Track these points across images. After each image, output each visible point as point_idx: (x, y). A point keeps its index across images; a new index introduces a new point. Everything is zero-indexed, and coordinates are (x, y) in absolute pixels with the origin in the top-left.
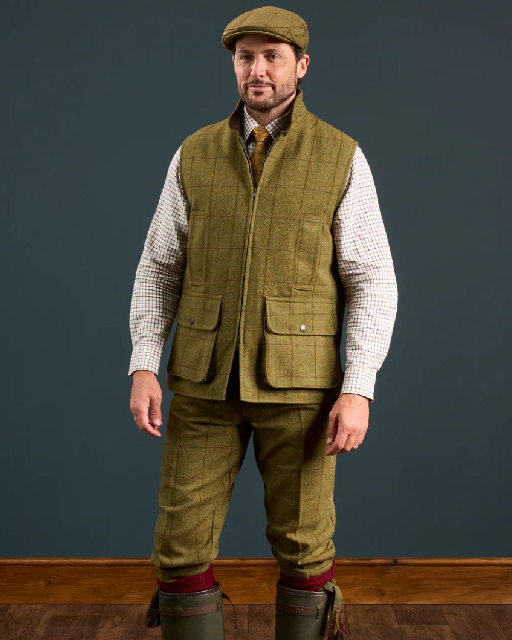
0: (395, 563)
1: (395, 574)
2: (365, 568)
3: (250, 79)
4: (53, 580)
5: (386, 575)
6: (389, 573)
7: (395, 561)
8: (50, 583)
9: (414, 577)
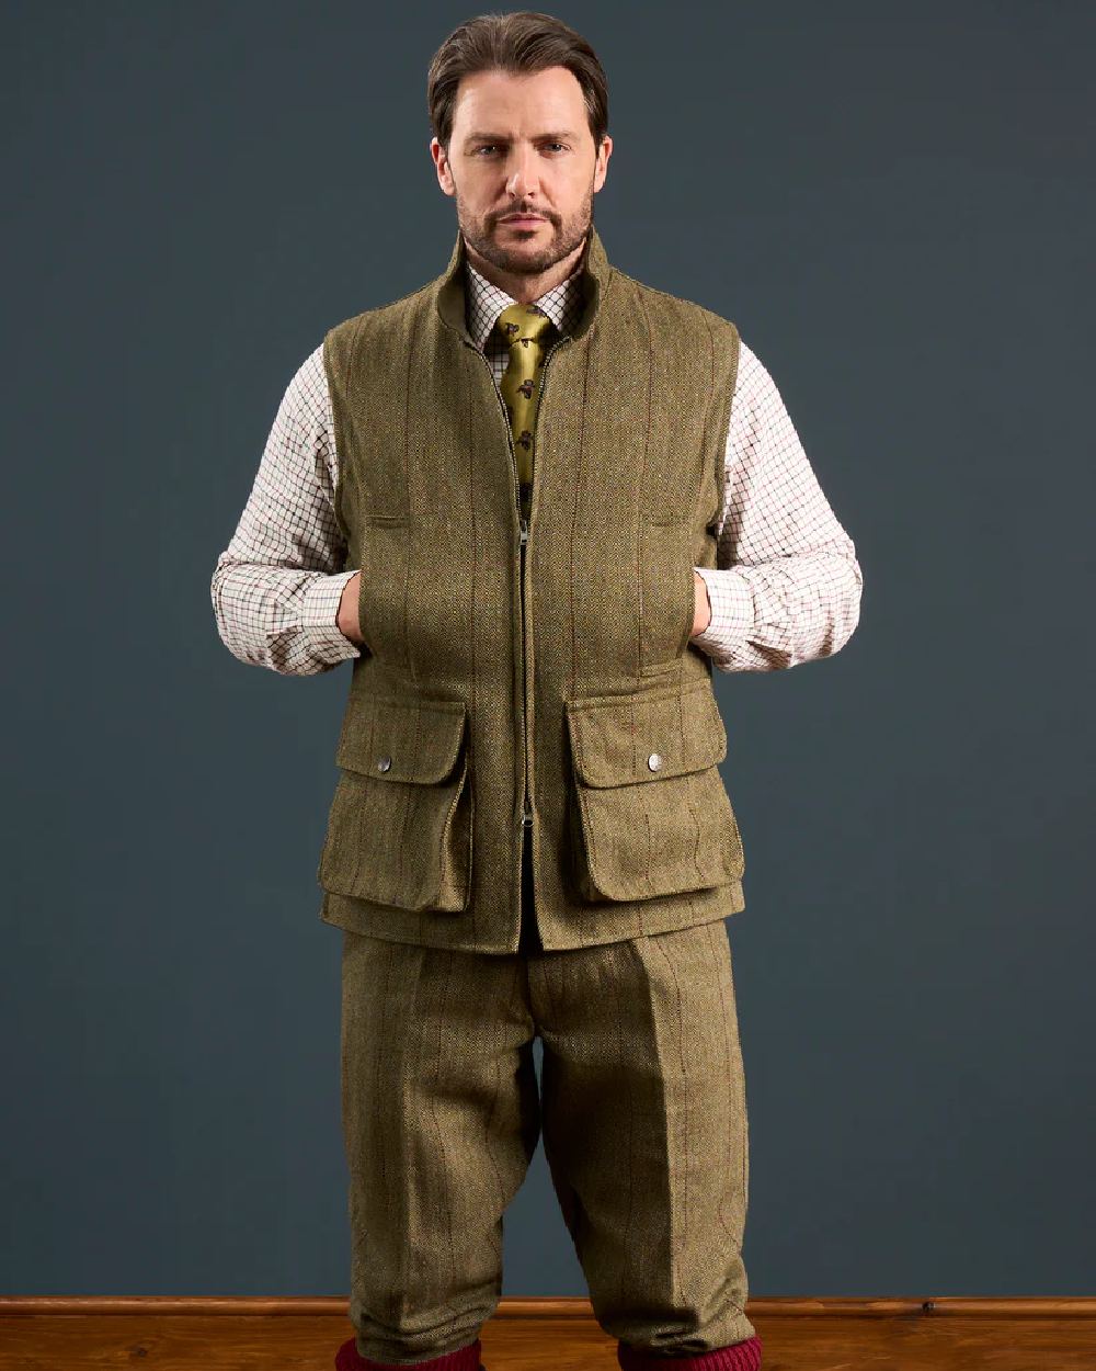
0: (926, 1311)
1: (924, 1335)
2: (856, 1322)
3: (505, 201)
4: (147, 1347)
5: (907, 1339)
6: (914, 1333)
7: (926, 1305)
8: (143, 1353)
9: (967, 1342)
